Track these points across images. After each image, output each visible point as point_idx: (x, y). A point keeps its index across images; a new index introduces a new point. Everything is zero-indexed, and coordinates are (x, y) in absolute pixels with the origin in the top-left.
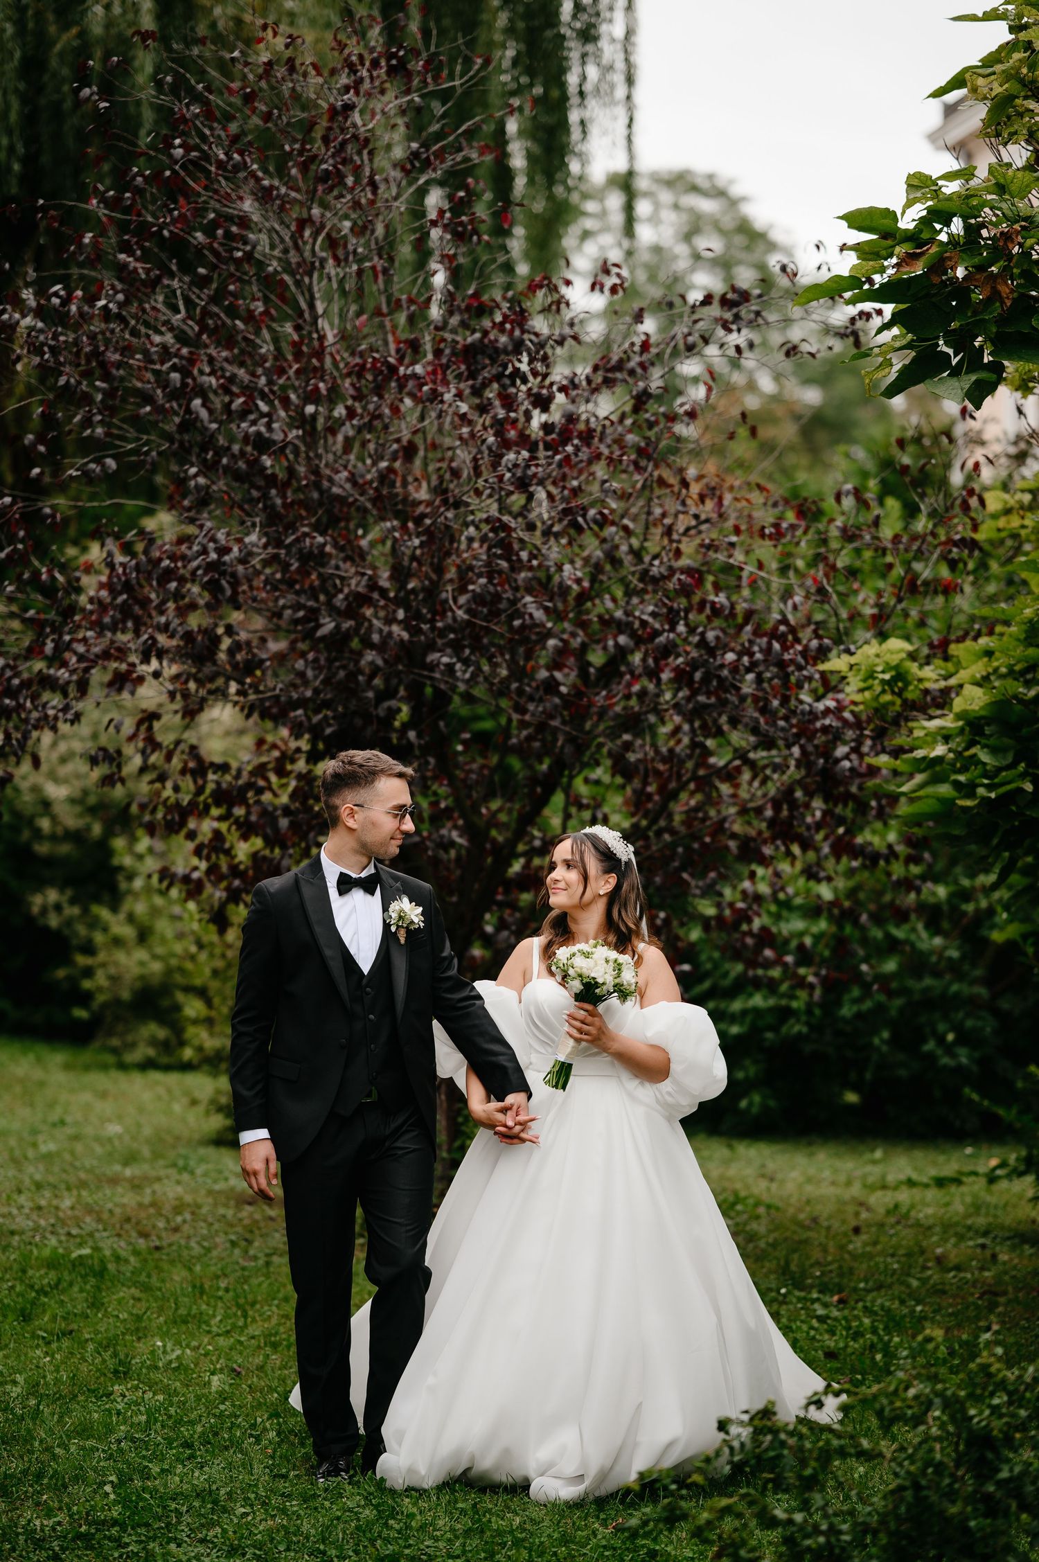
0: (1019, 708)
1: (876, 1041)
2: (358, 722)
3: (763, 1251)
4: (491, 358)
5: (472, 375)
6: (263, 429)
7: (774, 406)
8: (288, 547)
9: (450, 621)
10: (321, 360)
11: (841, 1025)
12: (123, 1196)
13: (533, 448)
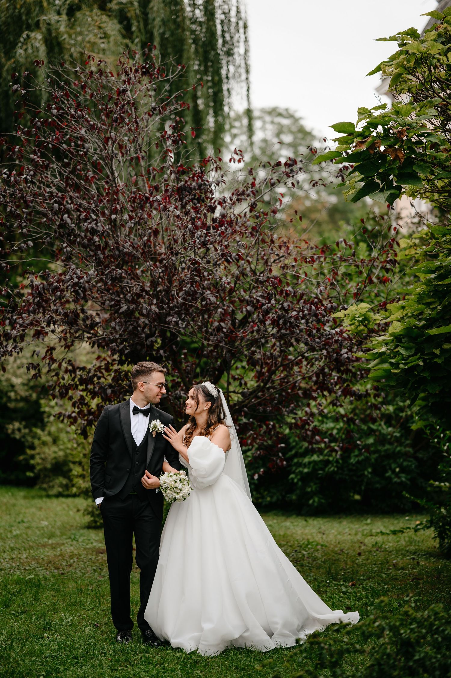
0: (416, 330)
1: (366, 473)
2: (139, 347)
3: (320, 564)
4: (188, 192)
5: (181, 200)
6: (94, 226)
7: (317, 204)
8: (106, 275)
9: (176, 303)
10: (117, 196)
11: (351, 467)
12: (48, 552)
13: (208, 229)
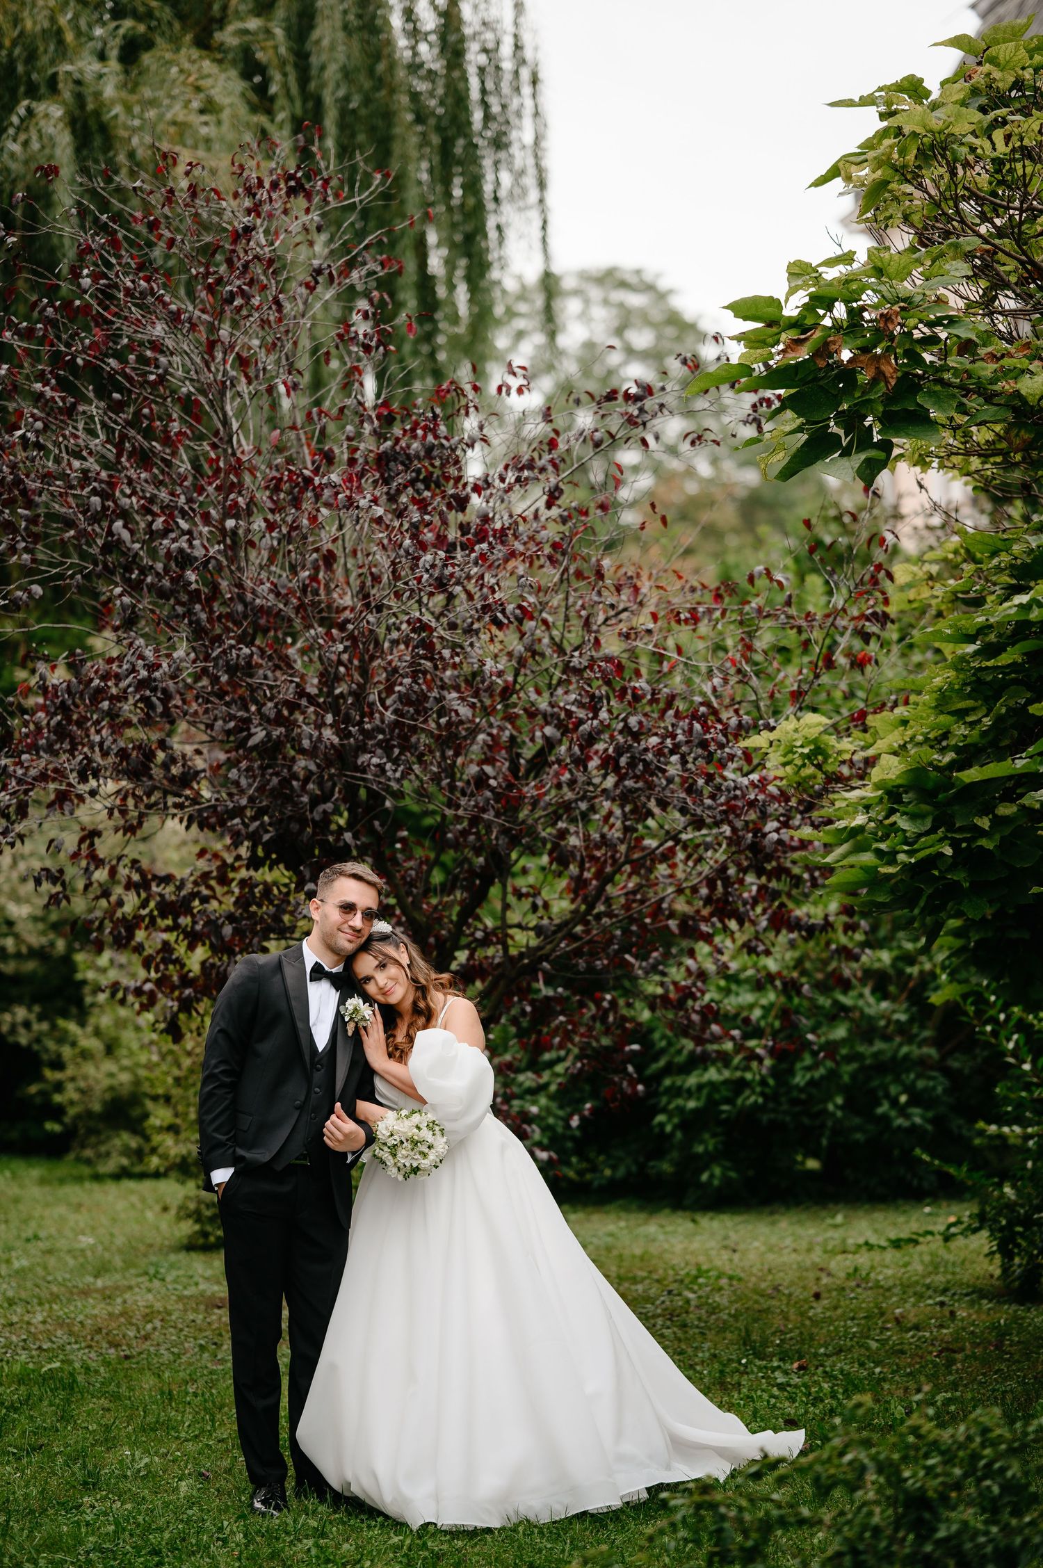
0: (933, 774)
1: (831, 1107)
2: (294, 827)
3: (725, 1322)
4: (403, 463)
5: (386, 482)
6: (185, 545)
7: (713, 490)
8: (216, 660)
9: (378, 722)
10: (238, 475)
11: (795, 1094)
12: (94, 1307)
13: (451, 548)
